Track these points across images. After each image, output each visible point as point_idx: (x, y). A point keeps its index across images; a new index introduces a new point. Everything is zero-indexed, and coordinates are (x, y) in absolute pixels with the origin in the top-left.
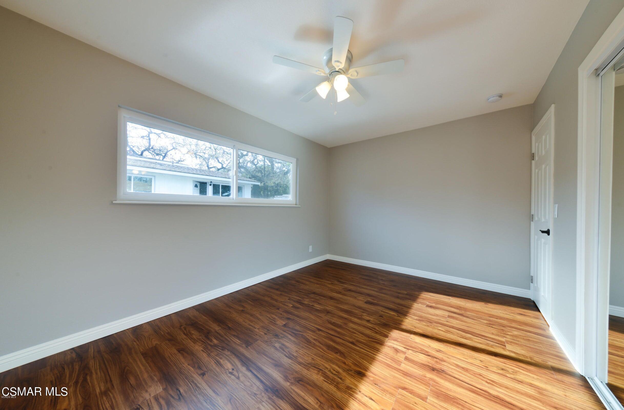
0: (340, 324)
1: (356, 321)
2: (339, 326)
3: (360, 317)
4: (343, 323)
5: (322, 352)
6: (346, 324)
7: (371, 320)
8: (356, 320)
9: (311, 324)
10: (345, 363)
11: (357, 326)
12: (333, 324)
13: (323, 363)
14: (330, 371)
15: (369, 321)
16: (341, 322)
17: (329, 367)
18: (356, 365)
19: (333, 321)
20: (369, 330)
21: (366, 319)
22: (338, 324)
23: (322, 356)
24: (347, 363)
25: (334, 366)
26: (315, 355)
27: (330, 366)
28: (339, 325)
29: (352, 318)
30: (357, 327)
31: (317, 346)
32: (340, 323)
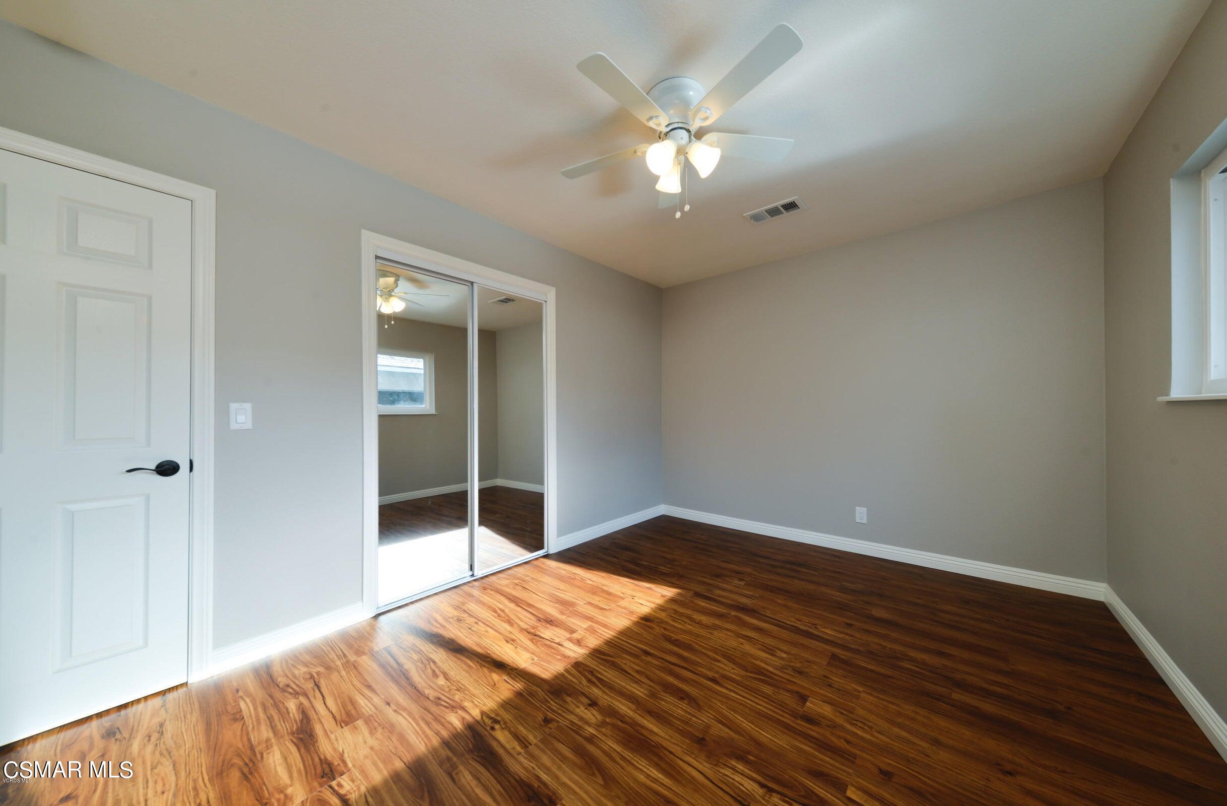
0: (665, 695)
1: (624, 704)
2: (668, 688)
3: (608, 720)
4: (660, 699)
5: (700, 641)
6: (653, 695)
7: (583, 709)
8: (623, 708)
9: (738, 697)
10: (665, 629)
11: (627, 689)
12: (683, 696)
13: (696, 629)
14: (685, 623)
15: (590, 705)
16: (663, 700)
17: (687, 625)
18: (650, 627)
19: (684, 705)
20: (604, 678)
21: (595, 712)
22: (671, 694)
23: (698, 637)
24: (662, 629)
25: (680, 626)
26: (710, 638)
27: (686, 627)
28: (669, 693)
29: (631, 713)
30: (628, 687)
31: (711, 651)
32: (670, 698)
